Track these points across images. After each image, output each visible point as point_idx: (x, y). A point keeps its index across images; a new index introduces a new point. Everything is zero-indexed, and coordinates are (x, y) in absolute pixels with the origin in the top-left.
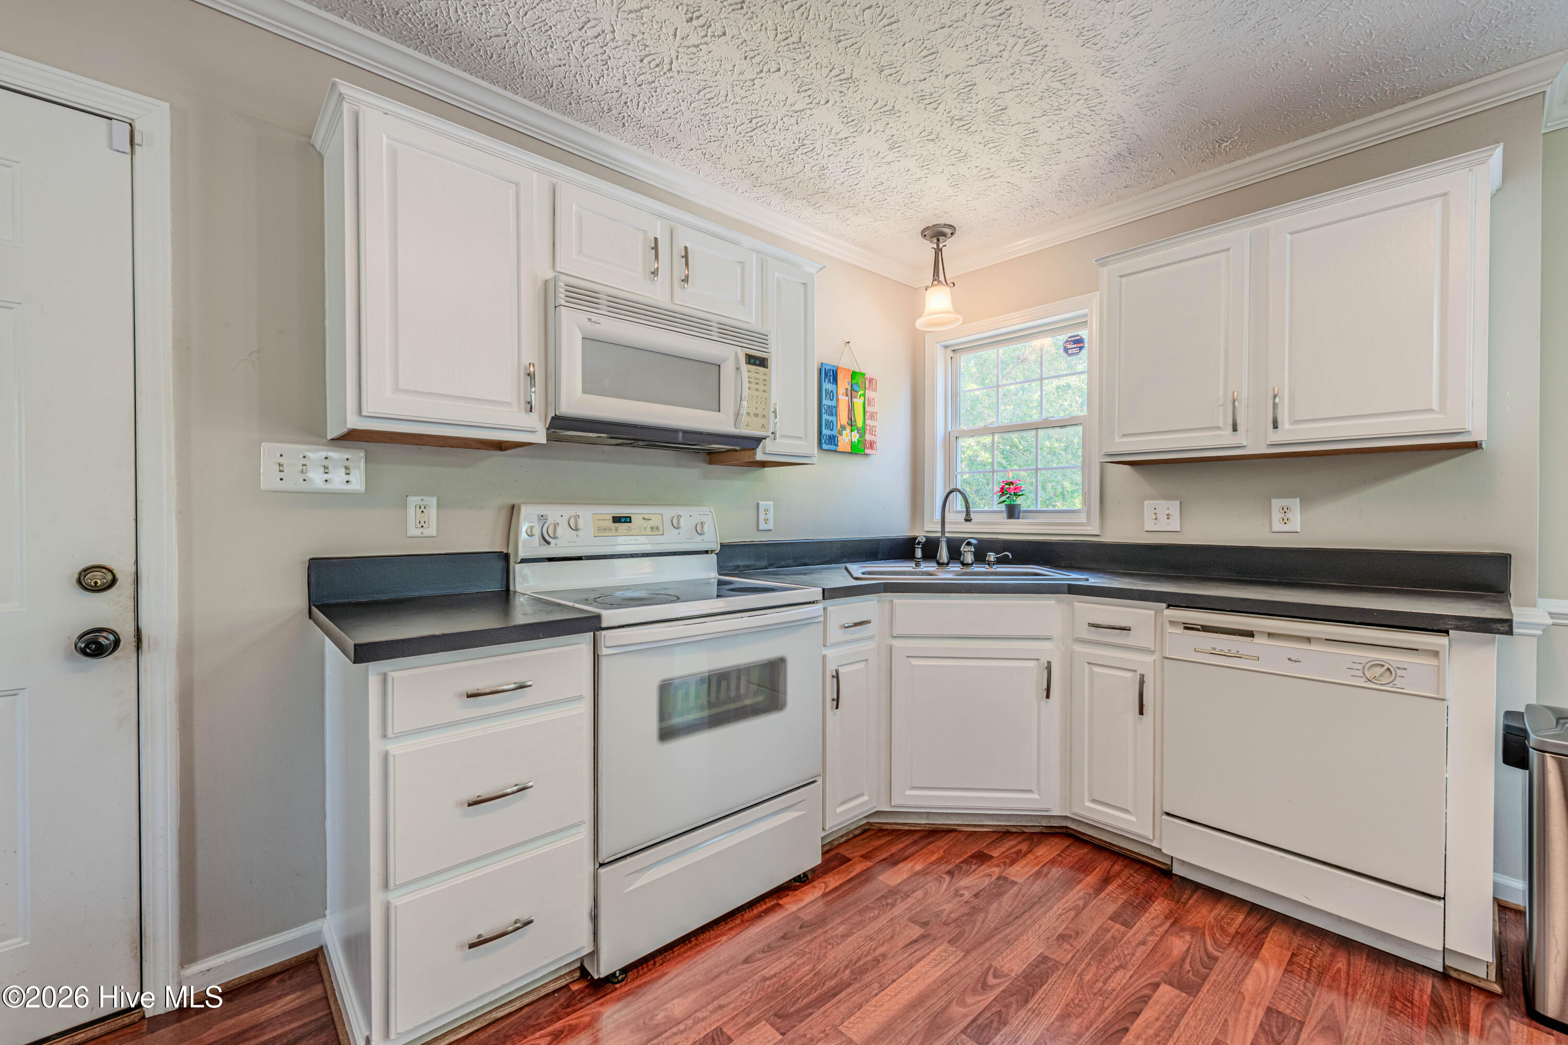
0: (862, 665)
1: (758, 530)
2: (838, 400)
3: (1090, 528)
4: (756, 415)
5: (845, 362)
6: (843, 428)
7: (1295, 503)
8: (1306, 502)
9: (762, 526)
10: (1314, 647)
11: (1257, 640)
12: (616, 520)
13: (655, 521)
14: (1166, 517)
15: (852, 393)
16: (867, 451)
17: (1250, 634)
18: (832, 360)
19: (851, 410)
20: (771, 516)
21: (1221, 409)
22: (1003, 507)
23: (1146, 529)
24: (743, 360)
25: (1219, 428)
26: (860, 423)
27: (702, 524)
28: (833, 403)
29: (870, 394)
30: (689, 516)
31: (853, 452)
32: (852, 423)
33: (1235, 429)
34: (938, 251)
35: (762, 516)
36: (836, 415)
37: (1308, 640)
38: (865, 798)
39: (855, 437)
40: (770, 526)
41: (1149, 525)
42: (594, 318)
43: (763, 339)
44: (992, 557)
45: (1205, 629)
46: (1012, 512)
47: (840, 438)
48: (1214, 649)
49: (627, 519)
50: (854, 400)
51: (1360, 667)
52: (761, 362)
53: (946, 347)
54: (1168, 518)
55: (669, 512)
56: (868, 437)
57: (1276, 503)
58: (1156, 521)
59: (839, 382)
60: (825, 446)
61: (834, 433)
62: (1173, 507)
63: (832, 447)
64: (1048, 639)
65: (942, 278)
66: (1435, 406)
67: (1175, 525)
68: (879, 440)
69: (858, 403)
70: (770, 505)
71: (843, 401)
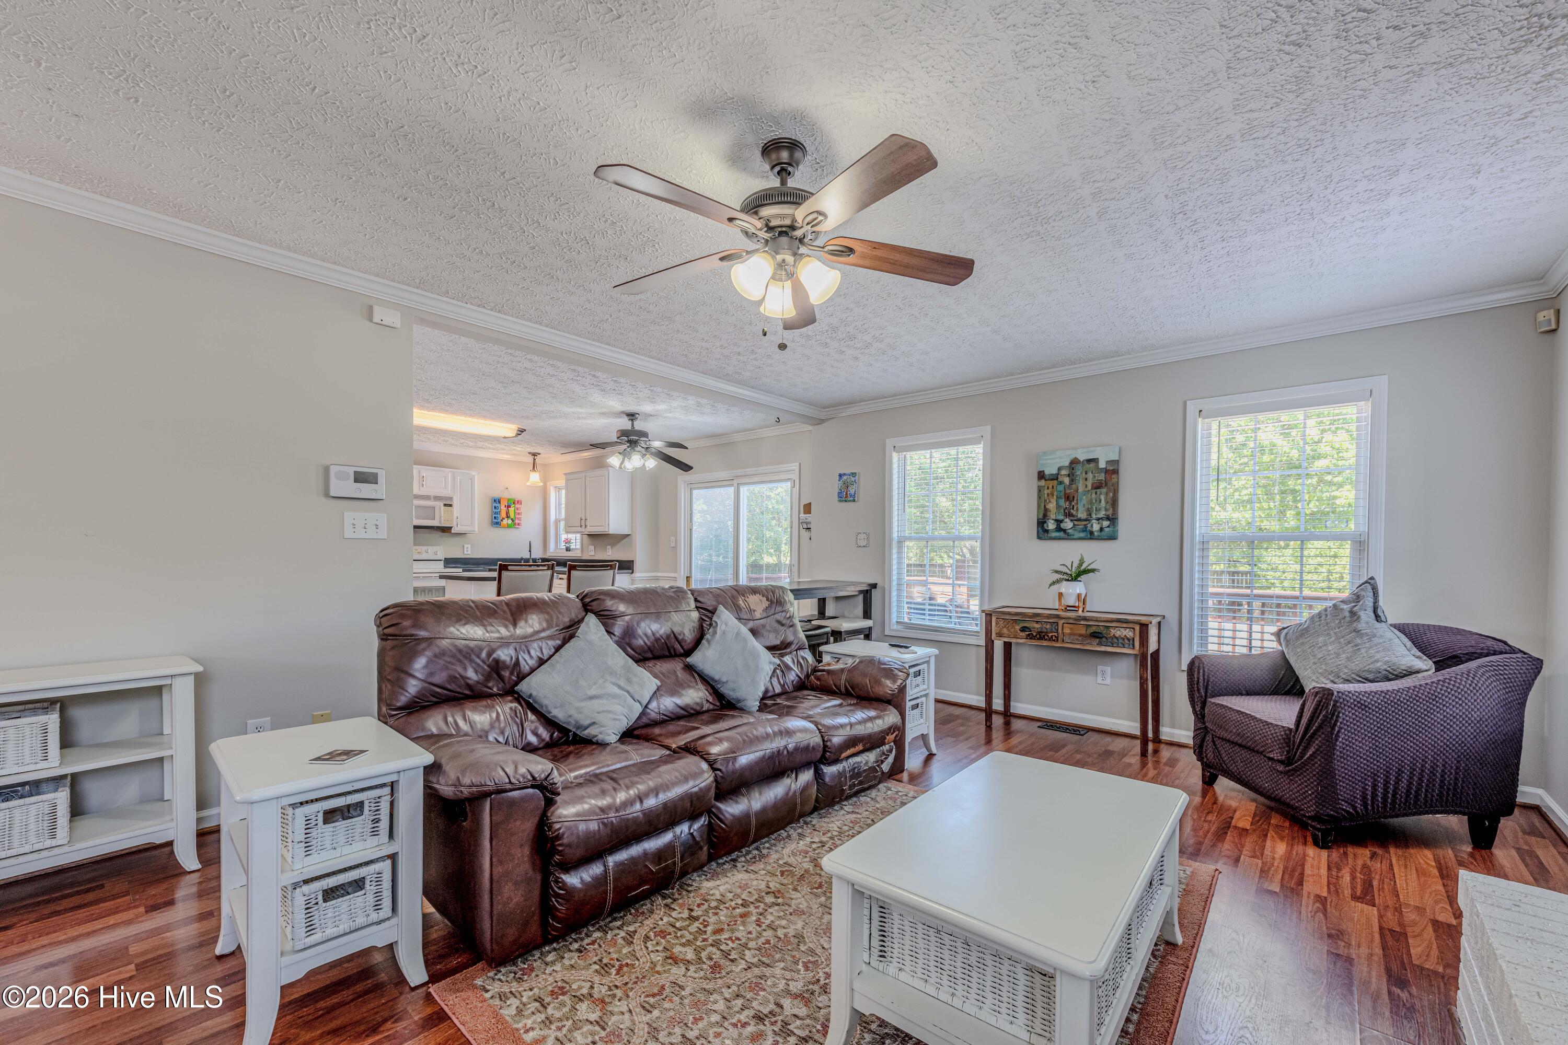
1: (463, 554)
2: (501, 509)
4: (448, 520)
5: (506, 495)
6: (504, 519)
7: (609, 547)
9: (466, 552)
15: (509, 507)
16: (516, 526)
18: (497, 495)
19: (507, 513)
20: (468, 550)
24: (442, 504)
26: (512, 516)
27: (437, 551)
28: (499, 510)
29: (518, 506)
30: (431, 549)
31: (508, 526)
32: (508, 517)
35: (465, 550)
36: (500, 514)
39: (510, 522)
40: (470, 553)
43: (451, 499)
46: (567, 549)
47: (502, 522)
50: (510, 509)
52: (450, 505)
55: (424, 548)
56: (517, 521)
59: (502, 503)
60: (493, 526)
61: (499, 521)
63: (498, 526)
65: (536, 469)
67: (593, 553)
68: (522, 522)
69: (512, 510)
70: (469, 546)
71: (504, 510)
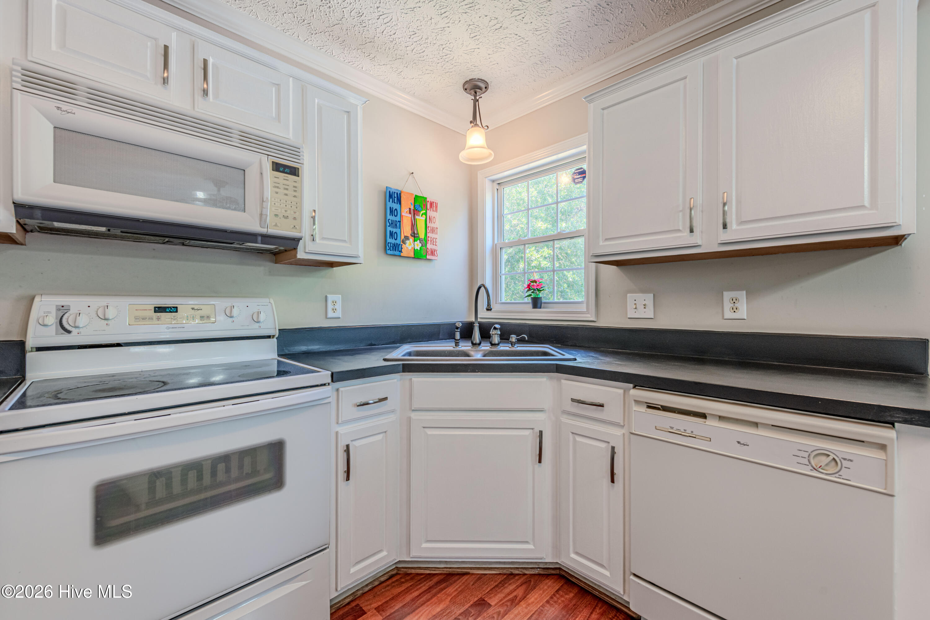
0: (380, 437)
1: (326, 318)
2: (401, 216)
3: (589, 315)
4: (286, 217)
5: (408, 188)
6: (407, 238)
7: (743, 295)
8: (751, 293)
9: (331, 314)
10: (761, 432)
11: (710, 422)
12: (159, 309)
13: (206, 311)
14: (643, 306)
15: (415, 212)
16: (429, 257)
17: (703, 416)
18: (395, 186)
19: (413, 226)
20: (339, 306)
21: (681, 214)
22: (529, 300)
23: (629, 317)
24: (268, 166)
25: (679, 231)
26: (422, 235)
27: (259, 313)
28: (398, 219)
29: (430, 213)
30: (245, 306)
31: (416, 257)
32: (414, 235)
33: (692, 231)
34: (476, 101)
35: (330, 306)
36: (400, 228)
37: (756, 425)
38: (384, 553)
39: (418, 245)
40: (338, 314)
41: (631, 314)
42: (64, 107)
43: (295, 151)
44: (513, 338)
45: (665, 409)
46: (536, 303)
47: (404, 246)
48: (672, 428)
49: (175, 310)
50: (417, 217)
51: (806, 455)
52: (294, 172)
53: (493, 181)
54: (645, 308)
55: (221, 303)
56: (430, 246)
57: (727, 295)
58: (635, 310)
59: (403, 202)
60: (389, 252)
61: (398, 242)
62: (649, 298)
63: (397, 253)
64: (541, 411)
65: (478, 122)
66: (866, 203)
67: (650, 313)
68: (439, 248)
69: (420, 220)
70: (338, 298)
71: (406, 218)
